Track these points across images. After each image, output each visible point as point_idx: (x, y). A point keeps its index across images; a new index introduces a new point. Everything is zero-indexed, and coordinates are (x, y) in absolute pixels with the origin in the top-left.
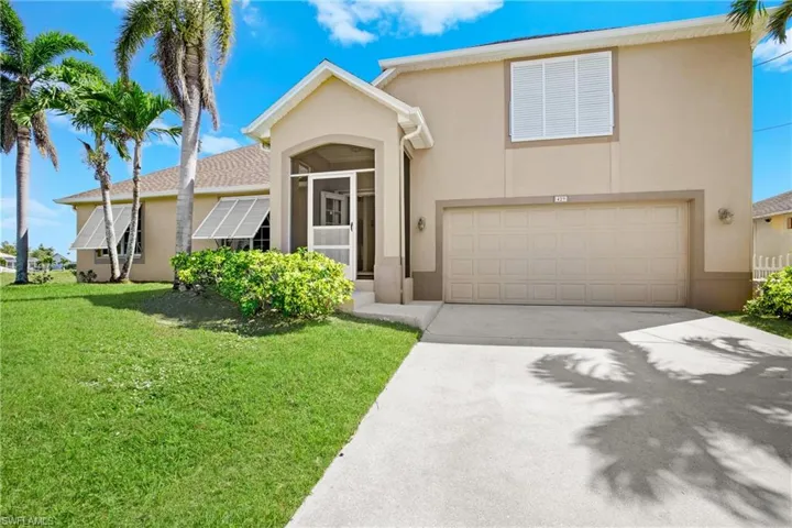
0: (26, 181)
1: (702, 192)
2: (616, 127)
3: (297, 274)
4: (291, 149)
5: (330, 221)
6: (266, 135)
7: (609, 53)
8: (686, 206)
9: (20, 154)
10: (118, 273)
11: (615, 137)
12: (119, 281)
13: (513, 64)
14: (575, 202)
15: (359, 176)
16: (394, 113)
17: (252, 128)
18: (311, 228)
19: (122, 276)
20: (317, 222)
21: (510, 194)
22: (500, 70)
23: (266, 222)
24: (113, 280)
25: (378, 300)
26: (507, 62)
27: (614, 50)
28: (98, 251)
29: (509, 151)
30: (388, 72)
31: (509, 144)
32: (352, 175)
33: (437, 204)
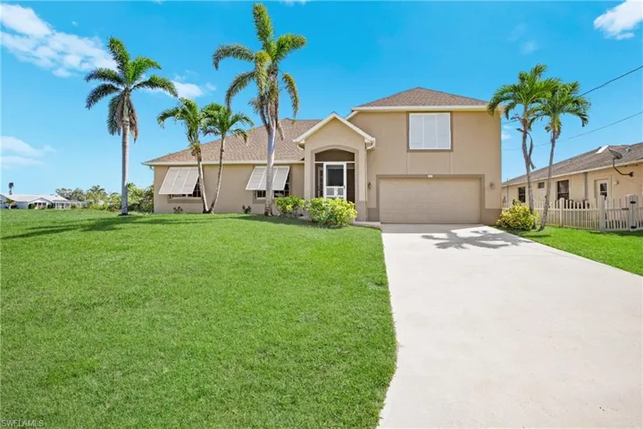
0: (128, 150)
1: (484, 175)
2: (452, 146)
4: (315, 150)
6: (303, 142)
7: (449, 114)
8: (478, 181)
9: (125, 135)
10: (207, 209)
11: (451, 150)
12: (209, 212)
13: (410, 114)
14: (436, 178)
15: (348, 165)
16: (363, 138)
17: (298, 140)
18: (325, 188)
19: (211, 210)
20: (328, 185)
21: (409, 173)
22: (405, 116)
24: (205, 212)
26: (408, 113)
27: (451, 112)
28: (170, 195)
29: (409, 154)
30: (354, 113)
31: (409, 150)
32: (344, 164)
33: (377, 176)
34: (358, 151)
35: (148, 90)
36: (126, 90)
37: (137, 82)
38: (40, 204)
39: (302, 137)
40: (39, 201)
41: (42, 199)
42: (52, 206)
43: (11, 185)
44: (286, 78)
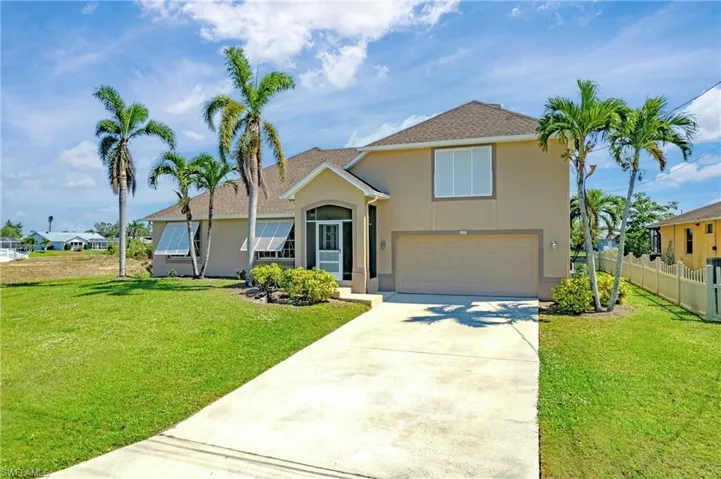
1: (542, 230)
2: (494, 191)
3: (313, 281)
4: (307, 207)
5: (328, 248)
6: (293, 197)
7: (490, 147)
8: (535, 238)
10: (197, 273)
11: (493, 197)
12: (198, 277)
13: (436, 151)
14: (472, 234)
15: (344, 224)
17: (288, 194)
18: (318, 252)
19: (200, 275)
20: (321, 248)
21: (434, 229)
22: (429, 153)
23: (293, 229)
24: (195, 277)
25: (353, 292)
26: (433, 149)
27: (493, 145)
29: (434, 203)
30: (362, 154)
31: (434, 199)
32: (340, 223)
33: (393, 233)
34: (355, 206)
35: (145, 137)
36: (123, 140)
37: (134, 131)
38: (76, 244)
39: (291, 192)
40: (75, 241)
41: (78, 238)
42: (88, 246)
43: (51, 218)
44: (268, 128)
